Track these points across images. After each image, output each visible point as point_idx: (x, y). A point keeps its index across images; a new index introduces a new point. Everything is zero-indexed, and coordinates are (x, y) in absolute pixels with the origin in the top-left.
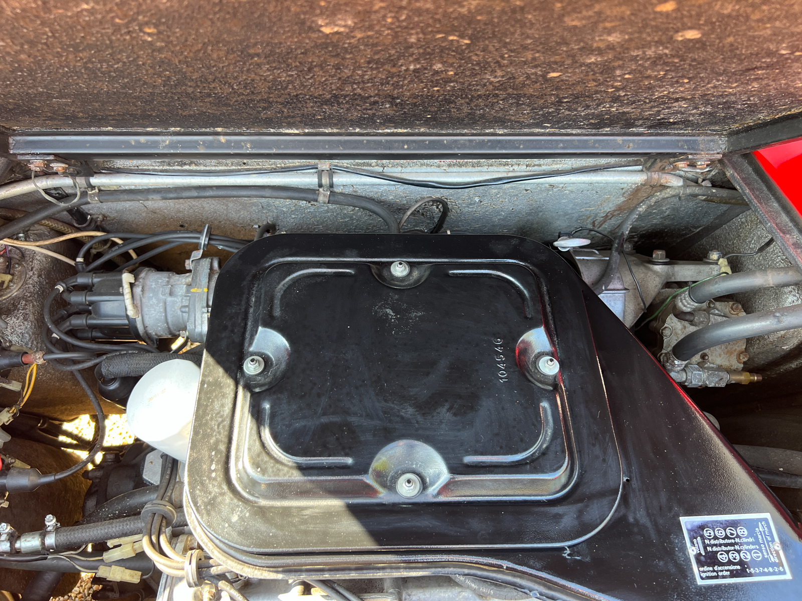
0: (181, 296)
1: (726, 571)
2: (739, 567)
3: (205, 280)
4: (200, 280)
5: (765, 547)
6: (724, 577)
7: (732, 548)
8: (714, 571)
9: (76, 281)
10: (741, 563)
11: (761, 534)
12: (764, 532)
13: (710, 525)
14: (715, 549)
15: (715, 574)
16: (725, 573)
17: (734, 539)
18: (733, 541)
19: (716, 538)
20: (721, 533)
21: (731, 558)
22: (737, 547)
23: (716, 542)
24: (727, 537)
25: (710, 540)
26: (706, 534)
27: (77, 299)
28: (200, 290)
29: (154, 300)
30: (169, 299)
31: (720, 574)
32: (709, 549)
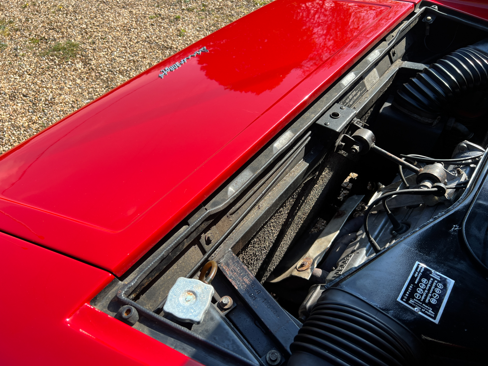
1: (417, 276)
2: (416, 283)
5: (420, 304)
6: (415, 273)
7: (427, 289)
8: (420, 272)
10: (417, 286)
11: (427, 308)
12: (428, 311)
13: (444, 290)
14: (430, 281)
15: (418, 271)
16: (416, 275)
17: (432, 294)
18: (431, 292)
19: (436, 287)
20: (438, 291)
21: (422, 284)
22: (426, 291)
23: (434, 285)
24: (434, 292)
25: (437, 283)
26: (440, 284)
31: (417, 273)
32: (432, 279)
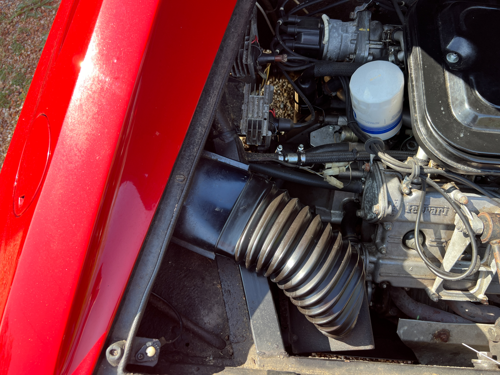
0: (352, 33)
3: (367, 23)
4: (364, 24)
9: (288, 19)
27: (291, 29)
28: (364, 30)
29: (336, 34)
30: (344, 35)
